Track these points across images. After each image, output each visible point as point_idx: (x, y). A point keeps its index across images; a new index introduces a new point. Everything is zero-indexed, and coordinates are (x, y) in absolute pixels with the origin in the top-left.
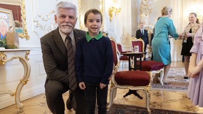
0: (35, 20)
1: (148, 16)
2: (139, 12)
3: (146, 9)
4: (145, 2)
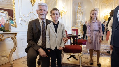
0: (21, 17)
1: (81, 16)
2: (76, 13)
3: (80, 12)
4: (79, 8)
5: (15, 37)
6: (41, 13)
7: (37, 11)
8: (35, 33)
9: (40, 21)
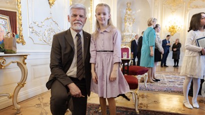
0: (31, 26)
1: (131, 25)
2: (123, 21)
3: (129, 19)
4: (129, 12)
5: (24, 61)
6: (75, 20)
7: (69, 18)
8: (65, 55)
9: (74, 34)
